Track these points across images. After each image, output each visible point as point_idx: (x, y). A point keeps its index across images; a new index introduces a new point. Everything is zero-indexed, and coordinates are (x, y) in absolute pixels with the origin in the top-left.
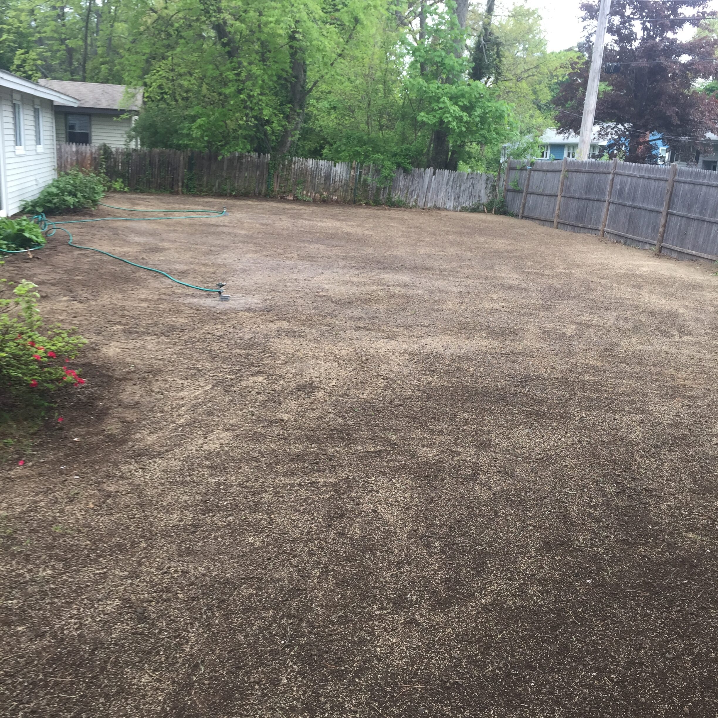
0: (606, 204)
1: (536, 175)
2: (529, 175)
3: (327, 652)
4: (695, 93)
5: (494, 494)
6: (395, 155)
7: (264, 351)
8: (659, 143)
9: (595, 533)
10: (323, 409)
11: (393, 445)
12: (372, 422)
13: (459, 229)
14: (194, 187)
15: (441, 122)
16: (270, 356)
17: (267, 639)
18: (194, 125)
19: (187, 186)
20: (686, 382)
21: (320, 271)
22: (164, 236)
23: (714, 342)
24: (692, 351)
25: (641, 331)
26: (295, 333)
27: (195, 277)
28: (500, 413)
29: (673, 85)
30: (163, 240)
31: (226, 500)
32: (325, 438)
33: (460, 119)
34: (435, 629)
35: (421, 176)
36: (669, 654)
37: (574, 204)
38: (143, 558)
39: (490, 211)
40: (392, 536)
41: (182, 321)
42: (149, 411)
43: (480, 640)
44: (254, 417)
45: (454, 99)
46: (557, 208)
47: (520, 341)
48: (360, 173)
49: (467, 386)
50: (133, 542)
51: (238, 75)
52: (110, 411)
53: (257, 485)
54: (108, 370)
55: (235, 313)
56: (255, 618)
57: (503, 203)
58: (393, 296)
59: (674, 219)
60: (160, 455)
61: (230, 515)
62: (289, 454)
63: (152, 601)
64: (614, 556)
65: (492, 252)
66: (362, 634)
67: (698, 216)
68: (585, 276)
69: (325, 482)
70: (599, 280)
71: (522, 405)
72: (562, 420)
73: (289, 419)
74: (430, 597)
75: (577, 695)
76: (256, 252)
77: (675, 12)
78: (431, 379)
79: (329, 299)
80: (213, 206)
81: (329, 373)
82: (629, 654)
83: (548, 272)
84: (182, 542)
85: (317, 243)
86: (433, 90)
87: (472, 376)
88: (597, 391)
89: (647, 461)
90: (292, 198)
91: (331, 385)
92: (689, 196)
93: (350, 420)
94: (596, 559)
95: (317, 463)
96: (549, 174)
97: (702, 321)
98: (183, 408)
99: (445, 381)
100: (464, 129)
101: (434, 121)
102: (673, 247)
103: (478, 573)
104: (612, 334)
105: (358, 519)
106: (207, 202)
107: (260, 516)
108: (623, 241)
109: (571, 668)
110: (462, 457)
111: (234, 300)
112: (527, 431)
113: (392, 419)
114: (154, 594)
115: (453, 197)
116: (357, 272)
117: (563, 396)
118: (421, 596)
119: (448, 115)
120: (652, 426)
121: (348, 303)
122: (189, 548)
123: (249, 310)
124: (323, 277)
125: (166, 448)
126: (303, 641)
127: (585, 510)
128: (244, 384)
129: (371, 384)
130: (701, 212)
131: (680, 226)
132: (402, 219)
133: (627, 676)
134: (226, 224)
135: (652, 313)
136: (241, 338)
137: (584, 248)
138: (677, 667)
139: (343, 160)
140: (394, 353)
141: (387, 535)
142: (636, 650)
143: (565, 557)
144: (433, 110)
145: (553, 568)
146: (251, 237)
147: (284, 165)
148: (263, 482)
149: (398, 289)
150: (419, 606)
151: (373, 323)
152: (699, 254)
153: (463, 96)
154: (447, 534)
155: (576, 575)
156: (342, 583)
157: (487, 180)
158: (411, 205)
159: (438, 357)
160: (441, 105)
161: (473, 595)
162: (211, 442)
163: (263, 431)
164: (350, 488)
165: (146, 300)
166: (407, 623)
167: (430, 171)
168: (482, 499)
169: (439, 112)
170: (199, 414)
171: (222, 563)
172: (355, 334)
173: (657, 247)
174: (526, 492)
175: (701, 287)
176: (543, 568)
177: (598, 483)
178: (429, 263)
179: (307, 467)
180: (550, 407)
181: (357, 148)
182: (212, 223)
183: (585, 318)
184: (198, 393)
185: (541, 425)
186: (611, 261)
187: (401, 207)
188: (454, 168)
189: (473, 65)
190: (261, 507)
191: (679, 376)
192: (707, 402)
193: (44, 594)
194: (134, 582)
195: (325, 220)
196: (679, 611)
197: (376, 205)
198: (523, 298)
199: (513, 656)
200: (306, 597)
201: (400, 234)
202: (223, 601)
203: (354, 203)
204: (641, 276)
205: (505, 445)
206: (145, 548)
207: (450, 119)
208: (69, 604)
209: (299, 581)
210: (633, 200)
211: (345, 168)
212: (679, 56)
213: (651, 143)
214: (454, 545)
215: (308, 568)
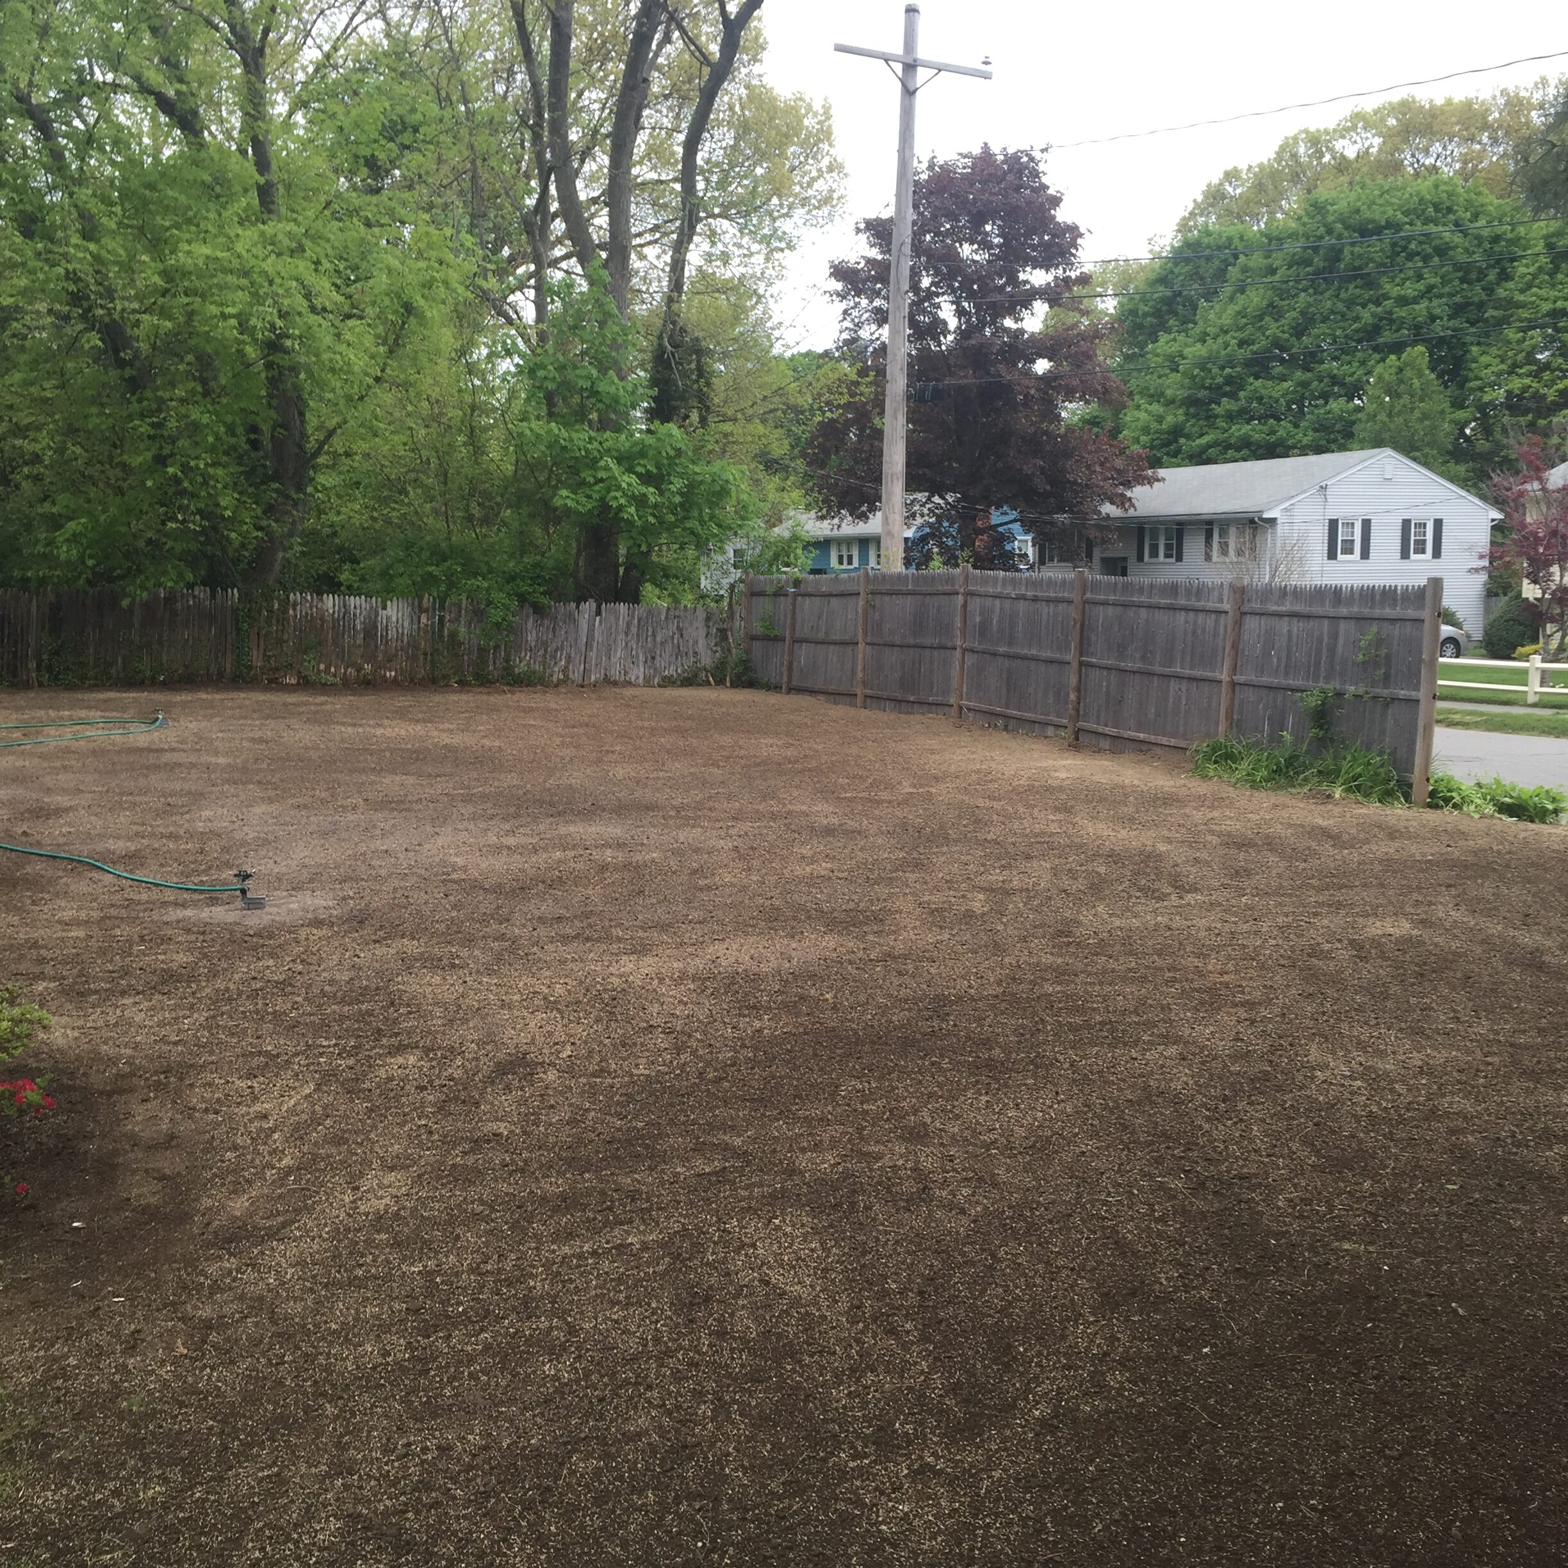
0: (958, 654)
1: (807, 605)
2: (794, 604)
3: (791, 1549)
4: (1070, 429)
5: (975, 1221)
6: (511, 578)
7: (392, 1004)
8: (1016, 527)
9: (1181, 1265)
10: (571, 1105)
11: (743, 1155)
12: (682, 1118)
13: (675, 723)
14: (67, 669)
15: (604, 506)
16: (410, 1013)
17: (665, 1544)
18: (60, 536)
19: (50, 669)
20: (1226, 978)
21: (429, 828)
22: (48, 780)
23: (1243, 900)
24: (1212, 919)
25: (1107, 892)
26: (440, 960)
27: (162, 865)
28: (919, 1072)
29: (1026, 417)
30: (49, 791)
31: (460, 1304)
32: (602, 1160)
33: (640, 501)
34: (972, 1476)
35: (571, 619)
36: (1391, 1449)
37: (893, 658)
38: (342, 1436)
39: (720, 682)
40: (820, 1324)
41: (182, 958)
42: (206, 1151)
43: (1061, 1480)
44: (436, 1137)
45: (627, 460)
46: (860, 667)
47: (895, 932)
48: (441, 619)
49: (834, 1029)
50: (307, 1410)
51: (159, 426)
52: (121, 1160)
53: (508, 1265)
54: (72, 1075)
55: (290, 933)
56: (625, 1510)
57: (746, 664)
58: (604, 868)
59: (1094, 674)
60: (274, 1234)
61: (482, 1330)
62: (543, 1198)
63: (407, 1511)
64: (1232, 1301)
65: (759, 765)
66: (841, 1506)
67: (1139, 665)
68: (960, 797)
69: (643, 1243)
70: (988, 803)
71: (954, 1052)
72: (1041, 1072)
73: (512, 1132)
74: (939, 1422)
75: (1265, 1544)
76: (271, 800)
77: (1013, 279)
78: (757, 1024)
79: (476, 886)
80: (124, 710)
81: (550, 1034)
82: (1324, 1462)
83: (885, 795)
84: (408, 1394)
85: (394, 772)
86: (581, 444)
87: (835, 1008)
88: (1078, 1010)
89: (1221, 1127)
90: (294, 681)
91: (564, 1055)
92: (1116, 629)
93: (636, 1117)
94: (1202, 1310)
95: (610, 1209)
96: (834, 602)
97: (1208, 864)
98: (276, 1136)
99: (785, 1024)
100: (651, 520)
101: (589, 506)
102: (1101, 729)
103: (1007, 1366)
104: (1057, 902)
105: (740, 1302)
106: (105, 701)
107: (544, 1323)
108: (1000, 723)
109: (1236, 1500)
110: (886, 1161)
111: (276, 906)
112: (984, 1098)
113: (717, 1107)
114: (403, 1498)
115: (642, 659)
116: (507, 827)
117: (1023, 1026)
118: (922, 1423)
119: (618, 494)
120: (1203, 1063)
121: (520, 889)
122: (428, 1402)
123: (317, 923)
124: (440, 841)
125: (280, 1219)
126: (738, 1535)
127: (1148, 1227)
128: (382, 1073)
129: (642, 1044)
130: (1144, 658)
131: (1108, 687)
132: (549, 710)
133: (1336, 1499)
134: (174, 745)
135: (1113, 857)
136: (332, 982)
137: (934, 743)
138: (1411, 1469)
139: (402, 595)
140: (661, 980)
141: (809, 1323)
142: (1332, 1453)
143: (1148, 1315)
144: (583, 483)
145: (1135, 1338)
146: (245, 770)
147: (270, 611)
148: (518, 1259)
149: (609, 852)
150: (924, 1442)
151: (590, 926)
152: (1153, 738)
153: (642, 454)
154: (920, 1306)
155: (1180, 1343)
156: (761, 1422)
157: (708, 619)
158: (555, 679)
159: (754, 979)
160: (601, 474)
161: (1014, 1406)
162: (369, 1196)
163: (470, 1160)
164: (698, 1248)
165: (76, 923)
166: (914, 1475)
167: (589, 606)
168: (958, 1233)
169: (597, 488)
170: (316, 1144)
171: (511, 1421)
172: (568, 951)
173: (1070, 730)
174: (1032, 1209)
175: (1178, 801)
176: (1118, 1339)
177: (1151, 1177)
178: (645, 795)
179: (595, 1219)
180: (1007, 1050)
181: (430, 569)
182: (141, 744)
183: (996, 877)
184: (292, 1102)
185: (1006, 1085)
186: (993, 766)
187: (535, 685)
188: (634, 598)
189: (655, 392)
190: (537, 1307)
191: (1210, 967)
192: (1277, 1010)
193: (173, 1532)
194: (349, 1480)
195: (386, 722)
196: (1377, 1378)
197: (482, 685)
198: (862, 849)
199: (1129, 1498)
200: (706, 1458)
201: (558, 740)
202: (548, 1489)
203: (434, 682)
204: (1061, 789)
205: (956, 1130)
206: (337, 1418)
207: (623, 501)
208: (236, 1543)
209: (677, 1431)
210: (1011, 642)
211: (407, 611)
212: (1033, 361)
213: (1000, 529)
214: (940, 1322)
215: (685, 1406)
